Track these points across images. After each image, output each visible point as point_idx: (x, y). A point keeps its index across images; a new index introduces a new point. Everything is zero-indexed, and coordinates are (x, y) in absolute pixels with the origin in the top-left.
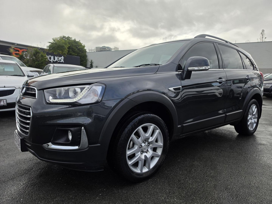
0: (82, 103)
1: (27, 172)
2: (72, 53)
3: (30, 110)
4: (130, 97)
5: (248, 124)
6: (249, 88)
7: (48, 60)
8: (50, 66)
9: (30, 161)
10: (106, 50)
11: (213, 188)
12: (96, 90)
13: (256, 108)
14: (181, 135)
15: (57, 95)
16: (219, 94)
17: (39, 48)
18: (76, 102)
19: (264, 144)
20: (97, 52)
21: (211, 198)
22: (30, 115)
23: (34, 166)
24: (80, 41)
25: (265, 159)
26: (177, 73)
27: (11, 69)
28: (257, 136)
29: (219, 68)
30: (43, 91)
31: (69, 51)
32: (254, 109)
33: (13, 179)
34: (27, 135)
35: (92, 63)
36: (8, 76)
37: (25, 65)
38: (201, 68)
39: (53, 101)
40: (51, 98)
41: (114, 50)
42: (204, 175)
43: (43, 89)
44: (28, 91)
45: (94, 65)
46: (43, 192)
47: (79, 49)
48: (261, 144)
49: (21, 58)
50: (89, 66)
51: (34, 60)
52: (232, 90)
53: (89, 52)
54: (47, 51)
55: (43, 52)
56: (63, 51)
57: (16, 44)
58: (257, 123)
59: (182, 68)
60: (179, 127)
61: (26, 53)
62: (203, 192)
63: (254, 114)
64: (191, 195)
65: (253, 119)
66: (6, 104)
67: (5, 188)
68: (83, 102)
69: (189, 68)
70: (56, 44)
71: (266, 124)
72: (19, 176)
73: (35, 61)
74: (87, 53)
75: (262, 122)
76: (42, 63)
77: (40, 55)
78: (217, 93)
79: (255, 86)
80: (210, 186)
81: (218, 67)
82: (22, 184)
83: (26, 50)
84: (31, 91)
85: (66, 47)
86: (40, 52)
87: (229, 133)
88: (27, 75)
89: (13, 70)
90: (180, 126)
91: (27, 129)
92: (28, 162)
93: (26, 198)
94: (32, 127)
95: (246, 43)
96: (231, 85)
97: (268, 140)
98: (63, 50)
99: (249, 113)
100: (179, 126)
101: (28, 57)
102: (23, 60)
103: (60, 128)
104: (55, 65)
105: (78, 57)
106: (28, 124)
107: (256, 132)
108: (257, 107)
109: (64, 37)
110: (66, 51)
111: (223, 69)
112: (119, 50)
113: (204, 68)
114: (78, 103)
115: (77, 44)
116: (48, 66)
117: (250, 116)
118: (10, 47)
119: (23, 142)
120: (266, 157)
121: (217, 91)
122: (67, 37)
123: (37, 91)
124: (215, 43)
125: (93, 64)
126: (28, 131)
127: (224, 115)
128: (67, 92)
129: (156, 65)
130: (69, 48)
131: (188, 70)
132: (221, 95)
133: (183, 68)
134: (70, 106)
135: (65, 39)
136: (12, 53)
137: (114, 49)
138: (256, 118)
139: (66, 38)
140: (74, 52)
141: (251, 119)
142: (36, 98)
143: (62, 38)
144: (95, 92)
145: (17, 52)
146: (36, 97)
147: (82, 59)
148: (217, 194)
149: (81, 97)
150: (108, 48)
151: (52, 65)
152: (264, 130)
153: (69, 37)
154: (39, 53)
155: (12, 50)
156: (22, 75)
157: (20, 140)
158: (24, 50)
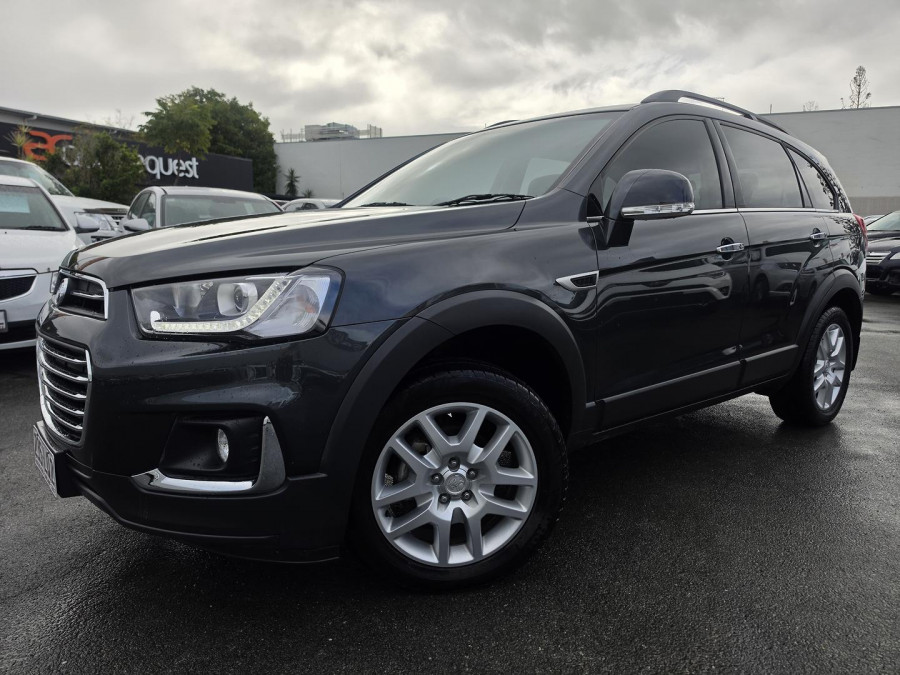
0: (265, 334)
1: (81, 564)
2: (224, 146)
3: (84, 358)
4: (427, 314)
5: (816, 388)
6: (819, 268)
7: (146, 172)
8: (151, 193)
9: (92, 523)
10: (340, 136)
11: (703, 612)
12: (311, 290)
13: (840, 335)
14: (595, 432)
15: (177, 307)
16: (721, 290)
17: (113, 129)
18: (241, 332)
19: (866, 457)
20: (310, 143)
21: (699, 647)
22: (85, 374)
23: (104, 542)
24: (251, 105)
25: (873, 507)
26: (585, 225)
27: (20, 206)
28: (844, 428)
29: (724, 207)
30: (129, 293)
31: (214, 142)
32: (836, 339)
33: (32, 590)
34: (76, 443)
35: (292, 179)
36: (8, 231)
37: (67, 191)
38: (665, 210)
39: (164, 327)
40: (155, 316)
41: (365, 137)
42: (673, 565)
43: (128, 287)
44: (78, 290)
45: (301, 187)
46: (136, 634)
47: (248, 134)
48: (857, 457)
49: (53, 166)
50: (282, 190)
51: (98, 173)
52: (762, 277)
53: (282, 141)
54: (142, 141)
55: (129, 144)
56: (193, 142)
57: (35, 117)
58: (844, 386)
59: (600, 208)
60: (591, 408)
61: (71, 147)
62: (672, 626)
63: (833, 355)
64: (634, 638)
65: (830, 372)
66: (4, 326)
67: (6, 622)
68: (267, 330)
69: (624, 210)
70: (169, 117)
71: (872, 387)
72: (53, 579)
73: (102, 175)
74: (275, 147)
75: (859, 381)
76: (126, 182)
77: (118, 155)
78: (714, 287)
79: (840, 262)
80: (694, 605)
81: (720, 202)
82: (63, 606)
83: (70, 138)
84: (88, 292)
85: (205, 127)
86: (118, 144)
87: (751, 418)
88: (76, 225)
89: (25, 209)
90: (592, 404)
91: (77, 420)
92: (84, 527)
93: (79, 656)
94: (92, 414)
95: (805, 112)
96: (759, 260)
97: (880, 442)
98: (195, 138)
99: (819, 354)
100: (588, 405)
101: (76, 163)
102: (61, 172)
103: (189, 422)
104: (171, 190)
105: (246, 160)
106: (79, 404)
107: (839, 415)
108: (845, 333)
109: (197, 92)
110: (205, 143)
111: (735, 210)
112: (384, 136)
113: (674, 208)
114: (251, 335)
115: (242, 114)
116: (145, 193)
117: (821, 364)
118: (15, 128)
119: (63, 464)
120: (876, 500)
121: (711, 279)
122: (209, 92)
123: (106, 291)
124: (709, 121)
125: (296, 184)
126: (79, 427)
127: (738, 362)
128: (211, 297)
129: (513, 198)
130: (214, 130)
131: (620, 214)
132: (725, 294)
133: (604, 209)
134: (224, 345)
135: (201, 99)
136: (21, 148)
137: (368, 132)
138: (840, 369)
139: (206, 96)
140: (231, 142)
141: (824, 372)
142: (106, 317)
143: (191, 95)
144: (305, 297)
145: (40, 146)
146: (103, 312)
147: (260, 166)
148: (717, 632)
149: (259, 315)
150: (346, 128)
151: (158, 190)
152: (865, 406)
153: (213, 93)
154: (114, 148)
155: (20, 140)
156: (58, 225)
157: (52, 458)
158: (65, 137)
